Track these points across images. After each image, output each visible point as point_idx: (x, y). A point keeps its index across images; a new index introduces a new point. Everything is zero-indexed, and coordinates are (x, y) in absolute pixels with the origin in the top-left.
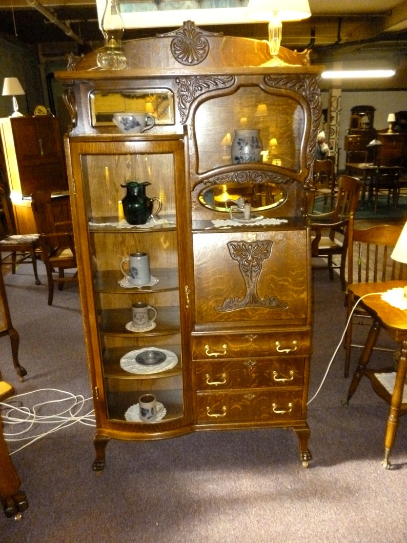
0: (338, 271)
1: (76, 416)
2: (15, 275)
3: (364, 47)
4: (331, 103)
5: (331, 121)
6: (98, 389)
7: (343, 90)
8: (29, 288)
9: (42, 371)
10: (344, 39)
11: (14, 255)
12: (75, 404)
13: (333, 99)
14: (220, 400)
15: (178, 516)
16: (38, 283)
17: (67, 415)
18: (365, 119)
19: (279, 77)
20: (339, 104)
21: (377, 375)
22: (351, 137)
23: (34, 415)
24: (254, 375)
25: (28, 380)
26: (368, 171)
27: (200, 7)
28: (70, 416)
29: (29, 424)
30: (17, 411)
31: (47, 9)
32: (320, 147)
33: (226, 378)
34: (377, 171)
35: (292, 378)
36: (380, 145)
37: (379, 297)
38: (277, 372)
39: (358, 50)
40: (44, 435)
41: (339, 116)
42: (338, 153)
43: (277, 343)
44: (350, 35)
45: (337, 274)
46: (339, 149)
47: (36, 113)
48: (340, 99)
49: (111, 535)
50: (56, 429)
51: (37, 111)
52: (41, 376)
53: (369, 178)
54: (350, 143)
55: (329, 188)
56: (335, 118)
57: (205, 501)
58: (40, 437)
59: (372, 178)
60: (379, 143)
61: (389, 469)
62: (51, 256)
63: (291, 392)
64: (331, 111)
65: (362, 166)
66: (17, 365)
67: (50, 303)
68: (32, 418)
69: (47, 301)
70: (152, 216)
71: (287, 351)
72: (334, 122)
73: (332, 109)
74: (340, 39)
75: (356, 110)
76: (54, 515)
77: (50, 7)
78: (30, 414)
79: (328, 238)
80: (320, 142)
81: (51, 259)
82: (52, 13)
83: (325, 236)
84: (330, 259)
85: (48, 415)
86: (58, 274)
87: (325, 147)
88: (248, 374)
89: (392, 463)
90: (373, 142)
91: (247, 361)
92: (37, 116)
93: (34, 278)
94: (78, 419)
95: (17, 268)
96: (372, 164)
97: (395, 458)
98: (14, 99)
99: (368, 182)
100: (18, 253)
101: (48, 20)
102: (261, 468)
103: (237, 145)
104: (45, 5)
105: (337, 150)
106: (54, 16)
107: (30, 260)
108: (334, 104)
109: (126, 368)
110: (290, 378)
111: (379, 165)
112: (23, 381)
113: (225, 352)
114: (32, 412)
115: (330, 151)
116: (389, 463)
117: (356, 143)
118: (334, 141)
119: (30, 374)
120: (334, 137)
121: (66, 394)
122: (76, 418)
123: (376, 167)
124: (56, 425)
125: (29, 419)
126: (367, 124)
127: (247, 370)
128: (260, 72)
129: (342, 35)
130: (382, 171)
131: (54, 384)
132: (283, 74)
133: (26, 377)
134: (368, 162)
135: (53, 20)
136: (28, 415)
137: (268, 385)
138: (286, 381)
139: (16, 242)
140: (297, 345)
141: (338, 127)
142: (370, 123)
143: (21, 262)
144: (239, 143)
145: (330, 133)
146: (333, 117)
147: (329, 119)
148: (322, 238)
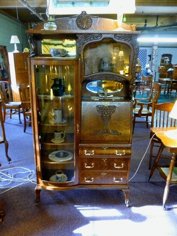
0: (150, 124)
1: (30, 179)
2: (11, 119)
3: (168, 29)
4: (153, 53)
5: (153, 60)
6: (38, 167)
7: (159, 47)
8: (17, 125)
9: (18, 160)
10: (159, 25)
11: (11, 111)
12: (30, 174)
13: (154, 50)
14: (91, 175)
15: (69, 224)
16: (21, 123)
17: (26, 178)
18: (168, 60)
19: (121, 35)
20: (157, 53)
21: (162, 168)
22: (161, 67)
23: (12, 178)
24: (106, 165)
25: (11, 163)
26: (167, 81)
27: (91, 6)
28: (27, 179)
29: (10, 181)
30: (5, 176)
31: (32, 8)
32: (147, 71)
33: (94, 165)
34: (171, 82)
35: (123, 167)
36: (173, 71)
37: (163, 133)
38: (116, 164)
39: (166, 30)
40: (16, 186)
41: (156, 58)
42: (155, 74)
43: (116, 151)
44: (162, 23)
45: (149, 124)
46: (156, 72)
47: (24, 51)
48: (157, 51)
49: (40, 230)
50: (21, 184)
51: (25, 50)
52: (17, 162)
53: (168, 85)
54: (161, 70)
55: (150, 88)
56: (154, 59)
57: (82, 219)
58: (14, 187)
59: (169, 85)
60: (172, 70)
61: (165, 210)
62: (26, 111)
63: (122, 173)
64: (153, 56)
65: (165, 80)
66: (7, 156)
67: (25, 132)
68: (11, 179)
69: (23, 130)
70: (64, 93)
71: (121, 154)
72: (154, 61)
73: (153, 55)
74: (157, 25)
75: (163, 56)
76: (16, 220)
77: (33, 7)
78: (11, 177)
79: (147, 109)
80: (147, 69)
81: (26, 113)
82: (34, 10)
83: (145, 108)
84: (147, 118)
85: (18, 178)
86: (29, 120)
87: (149, 71)
88: (103, 164)
89: (166, 208)
90: (170, 69)
91: (103, 158)
92: (24, 52)
93: (19, 121)
94: (31, 181)
95: (12, 116)
96: (169, 79)
97: (168, 205)
98: (15, 45)
99: (167, 87)
100: (13, 110)
101: (32, 13)
102: (108, 206)
103: (102, 64)
104: (31, 6)
105: (155, 73)
106: (35, 11)
107: (18, 113)
108: (154, 53)
109: (50, 159)
110: (122, 166)
111: (172, 79)
112: (9, 163)
113: (93, 154)
114: (11, 176)
115: (151, 73)
116: (164, 207)
117: (163, 70)
118: (154, 69)
119: (12, 161)
120: (154, 67)
121: (27, 170)
122: (30, 180)
123: (171, 80)
124: (21, 182)
125: (10, 179)
126: (168, 62)
127: (103, 162)
128: (113, 33)
129: (158, 23)
130: (173, 82)
131: (22, 165)
132: (123, 34)
133: (10, 162)
134: (168, 78)
135: (34, 13)
136: (10, 178)
137: (112, 169)
138: (120, 168)
139: (12, 105)
140: (125, 152)
141: (156, 63)
142: (170, 62)
143: (14, 113)
144: (103, 64)
145: (152, 65)
146: (153, 58)
147: (152, 59)
148: (143, 109)
